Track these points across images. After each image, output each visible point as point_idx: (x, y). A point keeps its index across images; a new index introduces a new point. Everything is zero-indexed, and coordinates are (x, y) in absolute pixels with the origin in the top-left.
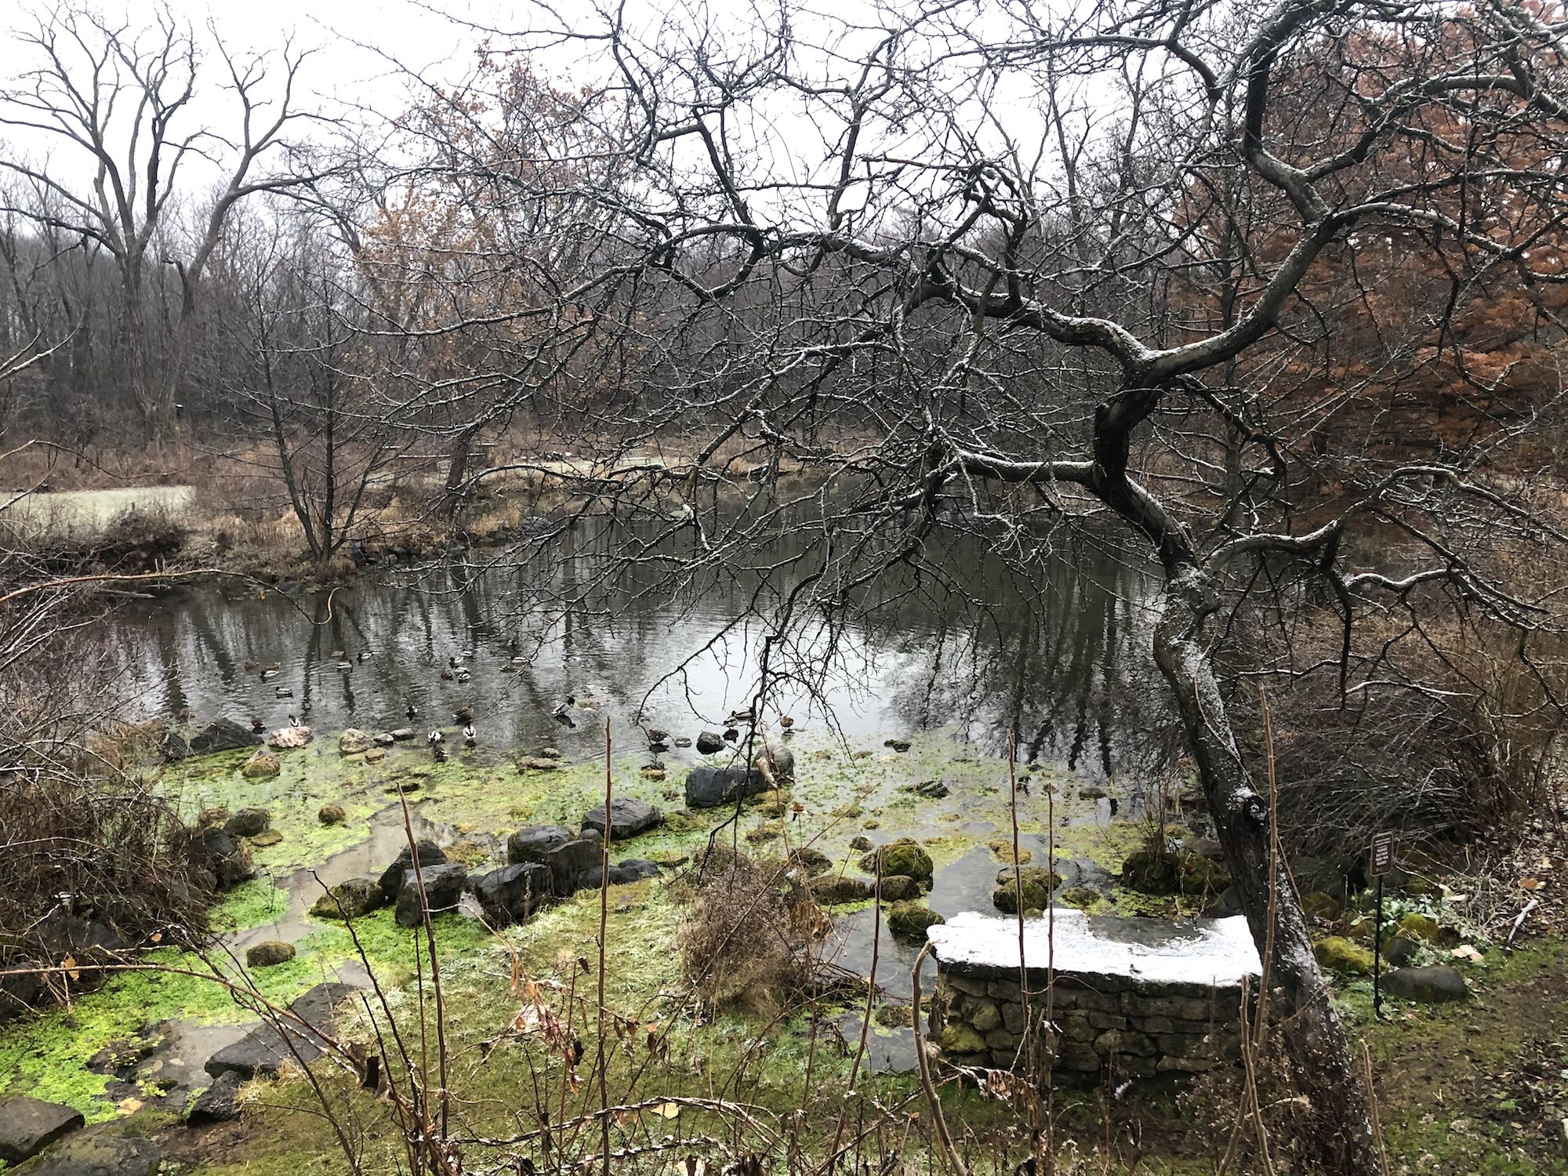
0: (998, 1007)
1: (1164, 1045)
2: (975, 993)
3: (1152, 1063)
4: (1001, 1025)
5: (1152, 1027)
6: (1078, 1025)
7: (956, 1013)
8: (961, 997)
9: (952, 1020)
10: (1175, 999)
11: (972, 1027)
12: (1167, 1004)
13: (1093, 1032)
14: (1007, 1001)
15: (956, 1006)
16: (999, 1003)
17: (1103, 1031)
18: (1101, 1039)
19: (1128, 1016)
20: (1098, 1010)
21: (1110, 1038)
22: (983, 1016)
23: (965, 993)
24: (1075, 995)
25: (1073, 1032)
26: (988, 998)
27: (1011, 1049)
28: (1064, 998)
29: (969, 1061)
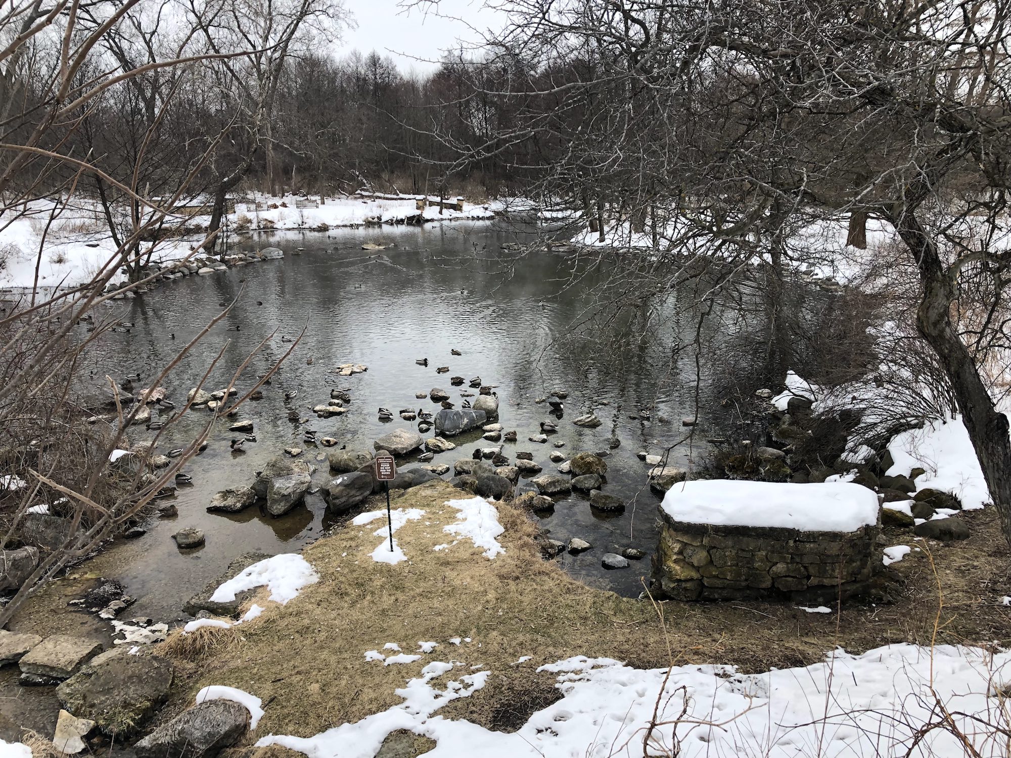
0: (708, 552)
1: (812, 570)
2: (694, 544)
3: (804, 582)
4: (711, 562)
5: (806, 560)
6: (762, 561)
7: (681, 557)
8: (685, 545)
9: (675, 561)
11: (693, 566)
12: (816, 546)
13: (769, 564)
14: (714, 547)
15: (680, 552)
16: (710, 549)
17: (776, 563)
18: (774, 568)
19: (791, 554)
20: (774, 551)
21: (780, 568)
22: (698, 558)
23: (686, 544)
24: (761, 542)
25: (757, 565)
26: (702, 546)
27: (716, 577)
28: (752, 544)
29: (688, 585)
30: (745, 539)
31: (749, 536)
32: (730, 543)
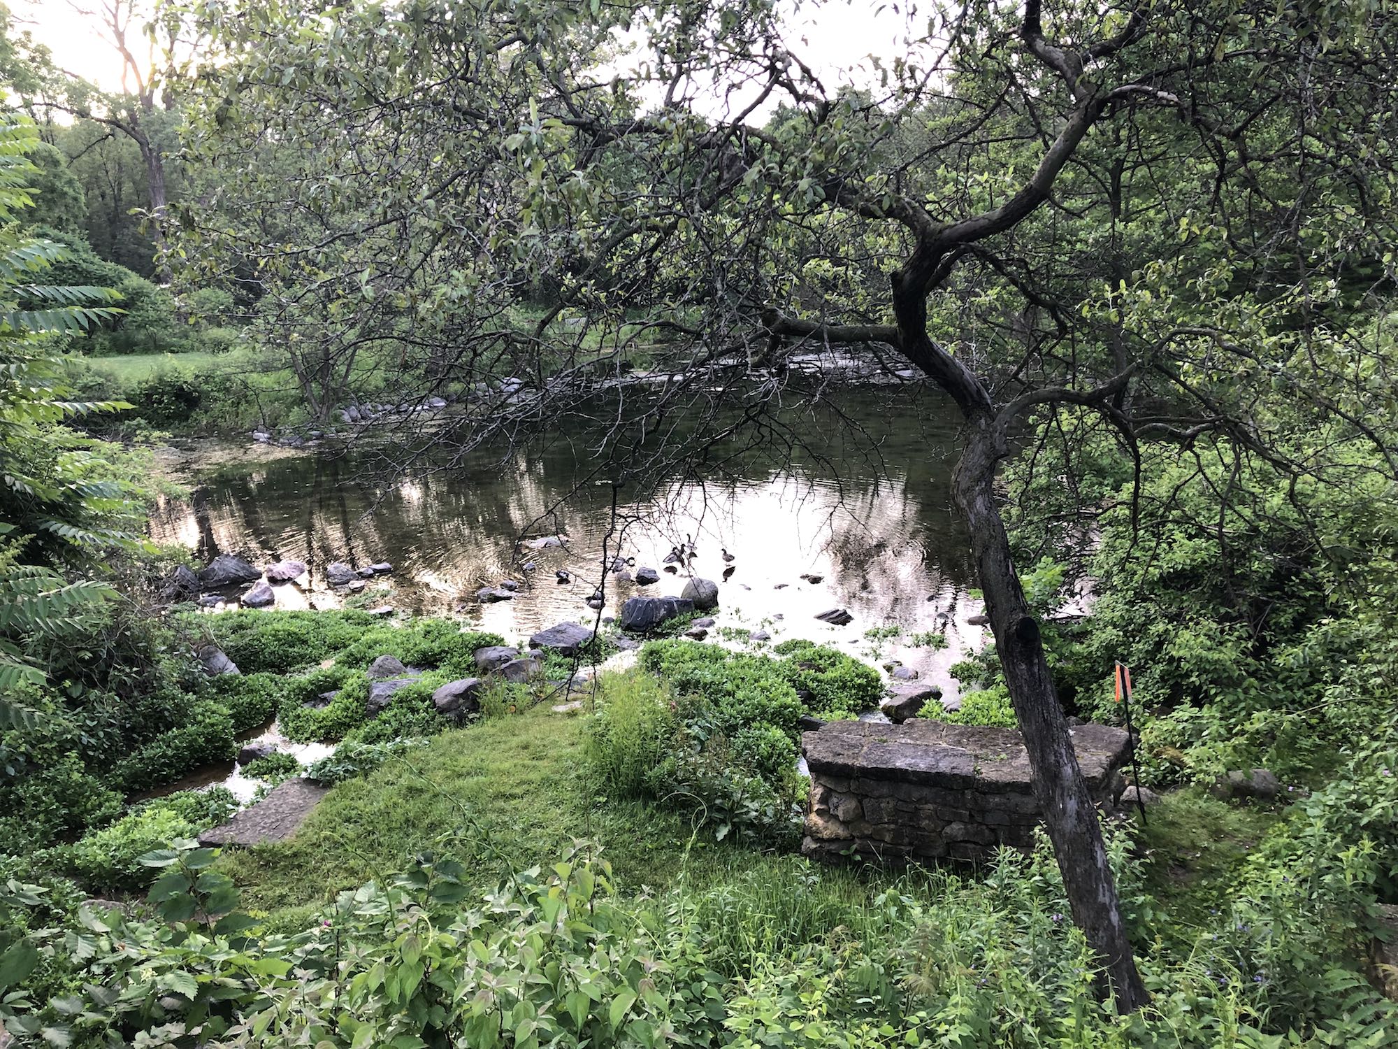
0: (860, 802)
1: (1001, 835)
2: (840, 790)
4: (860, 816)
5: (990, 819)
6: (929, 818)
7: (824, 807)
8: (827, 792)
9: (819, 812)
10: (1012, 795)
11: (836, 817)
12: (1004, 800)
13: (940, 823)
14: (867, 796)
15: (823, 800)
16: (861, 797)
17: (949, 823)
18: (948, 830)
19: (970, 810)
20: (945, 805)
21: (956, 829)
22: (845, 807)
23: (831, 790)
24: (926, 792)
25: (924, 823)
26: (849, 793)
27: (870, 837)
28: (916, 795)
29: (833, 847)
30: (905, 786)
31: (910, 782)
32: (885, 791)
